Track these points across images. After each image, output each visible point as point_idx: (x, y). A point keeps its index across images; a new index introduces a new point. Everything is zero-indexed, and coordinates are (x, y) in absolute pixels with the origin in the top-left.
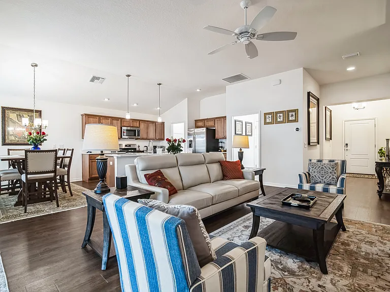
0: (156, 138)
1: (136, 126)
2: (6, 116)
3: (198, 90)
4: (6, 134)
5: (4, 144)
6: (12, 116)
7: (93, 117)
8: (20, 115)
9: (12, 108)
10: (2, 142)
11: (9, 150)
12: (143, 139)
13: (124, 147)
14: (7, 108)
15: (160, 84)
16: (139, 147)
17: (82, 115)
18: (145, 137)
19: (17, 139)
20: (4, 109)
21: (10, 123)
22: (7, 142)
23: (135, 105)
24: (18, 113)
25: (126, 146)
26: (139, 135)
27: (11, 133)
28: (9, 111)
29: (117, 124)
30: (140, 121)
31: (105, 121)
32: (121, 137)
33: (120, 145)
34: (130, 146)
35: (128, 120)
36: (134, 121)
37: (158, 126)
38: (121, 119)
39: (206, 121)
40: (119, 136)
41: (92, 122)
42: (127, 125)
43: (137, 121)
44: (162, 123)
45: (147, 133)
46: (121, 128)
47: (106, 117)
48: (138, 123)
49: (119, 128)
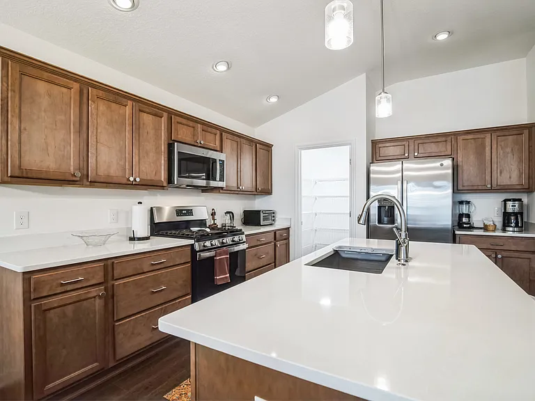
0: (256, 189)
1: (212, 145)
12: (227, 190)
13: (165, 216)
16: (213, 214)
18: (233, 184)
25: (179, 212)
26: (222, 179)
29: (157, 130)
30: (223, 131)
31: (109, 107)
32: (170, 181)
33: (159, 209)
34: (190, 212)
35: (191, 124)
36: (209, 129)
37: (261, 152)
38: (172, 114)
39: (417, 142)
40: (163, 176)
41: (45, 102)
42: (188, 140)
43: (214, 131)
44: (268, 147)
45: (239, 172)
46: (170, 147)
47: (117, 96)
48: (218, 137)
49: (164, 148)
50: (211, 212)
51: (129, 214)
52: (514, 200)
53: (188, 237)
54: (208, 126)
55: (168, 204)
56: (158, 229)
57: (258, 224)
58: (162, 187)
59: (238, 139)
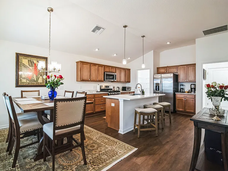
0: (125, 81)
1: (113, 71)
2: (20, 61)
3: (168, 43)
4: (20, 77)
5: (17, 85)
6: (25, 61)
7: (85, 64)
8: (30, 61)
9: (25, 55)
10: (16, 84)
11: (22, 92)
12: (117, 82)
13: (103, 88)
14: (20, 54)
15: (144, 36)
16: (114, 87)
17: (77, 63)
18: (119, 80)
19: (28, 81)
20: (18, 55)
21: (23, 67)
22: (19, 84)
23: (115, 55)
24: (29, 59)
25: (106, 87)
26: (115, 79)
27: (23, 76)
28: (22, 57)
29: (102, 70)
30: (116, 68)
31: (94, 67)
32: (104, 80)
33: (102, 86)
34: (108, 87)
35: (108, 67)
36: (113, 68)
37: (127, 71)
38: (105, 66)
39: (168, 68)
40: (103, 79)
41: (85, 68)
42: (108, 71)
43: (114, 68)
44: (129, 70)
45: (120, 77)
46: (104, 73)
47: (95, 65)
48: (115, 69)
49: (103, 73)
50: (113, 87)
51: (96, 87)
52: (193, 84)
53: (107, 92)
54: (112, 67)
55: (104, 85)
56: (102, 90)
57: (126, 91)
58: (103, 81)
59: (120, 69)
